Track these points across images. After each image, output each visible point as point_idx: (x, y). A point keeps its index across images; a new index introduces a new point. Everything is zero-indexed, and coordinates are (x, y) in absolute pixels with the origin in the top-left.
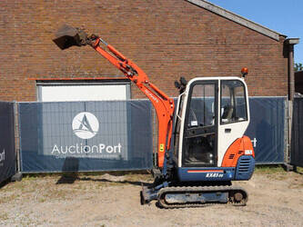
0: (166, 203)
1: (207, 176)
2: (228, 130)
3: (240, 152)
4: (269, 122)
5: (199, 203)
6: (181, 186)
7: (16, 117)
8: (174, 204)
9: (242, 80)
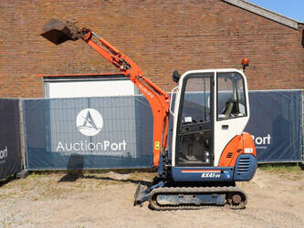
0: (158, 204)
1: (203, 176)
2: (225, 127)
3: (239, 151)
4: (286, 117)
5: (194, 205)
6: (175, 187)
7: (21, 114)
8: (167, 205)
9: (241, 72)
